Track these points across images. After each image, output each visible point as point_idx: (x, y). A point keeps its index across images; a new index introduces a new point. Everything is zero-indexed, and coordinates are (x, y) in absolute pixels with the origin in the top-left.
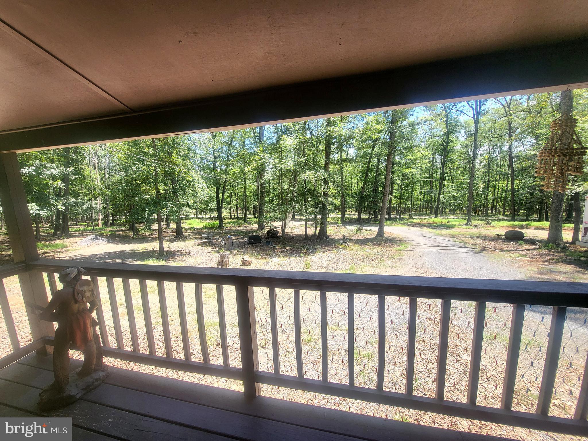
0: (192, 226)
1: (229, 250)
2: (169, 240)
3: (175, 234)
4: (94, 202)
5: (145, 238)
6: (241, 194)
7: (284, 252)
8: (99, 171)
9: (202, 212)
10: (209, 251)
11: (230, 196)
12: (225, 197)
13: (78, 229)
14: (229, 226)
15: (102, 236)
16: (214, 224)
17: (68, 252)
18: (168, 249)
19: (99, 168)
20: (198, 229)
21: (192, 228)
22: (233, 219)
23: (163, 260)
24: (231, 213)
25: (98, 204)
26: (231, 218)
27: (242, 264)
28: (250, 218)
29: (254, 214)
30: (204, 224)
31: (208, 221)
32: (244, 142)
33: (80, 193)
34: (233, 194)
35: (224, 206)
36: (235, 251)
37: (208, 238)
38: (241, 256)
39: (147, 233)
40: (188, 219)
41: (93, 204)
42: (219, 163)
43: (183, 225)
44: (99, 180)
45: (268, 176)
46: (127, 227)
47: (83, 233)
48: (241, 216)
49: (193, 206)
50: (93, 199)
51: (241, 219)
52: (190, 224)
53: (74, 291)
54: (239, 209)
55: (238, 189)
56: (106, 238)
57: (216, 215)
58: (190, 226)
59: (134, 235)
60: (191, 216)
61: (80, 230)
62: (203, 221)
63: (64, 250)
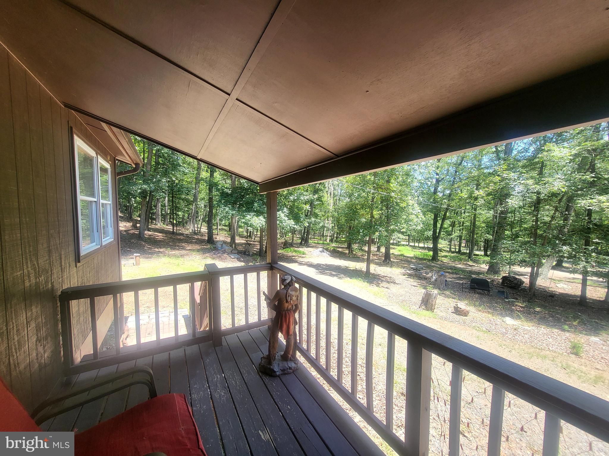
0: (402, 253)
1: (440, 289)
2: (377, 264)
3: (383, 258)
4: (327, 222)
5: (357, 257)
6: (468, 224)
7: (528, 314)
8: (333, 198)
9: (414, 240)
10: (415, 284)
11: (453, 225)
12: (445, 226)
13: (314, 241)
14: (445, 260)
15: (327, 249)
16: (427, 255)
17: (305, 258)
18: (374, 272)
19: (334, 195)
20: (408, 257)
21: (402, 255)
22: (453, 252)
23: (367, 282)
24: (450, 245)
25: (329, 224)
26: (450, 251)
27: (453, 311)
28: (478, 255)
29: (486, 251)
30: (415, 253)
31: (420, 250)
32: (480, 161)
33: (319, 214)
34: (456, 223)
35: (442, 236)
36: (448, 293)
37: (416, 270)
38: (456, 301)
39: (360, 253)
40: (399, 246)
41: (326, 223)
42: (442, 187)
43: (392, 251)
44: (332, 204)
45: (513, 202)
46: (346, 245)
47: (316, 245)
48: (465, 251)
49: (406, 232)
50: (326, 219)
51: (464, 254)
52: (400, 251)
53: (287, 292)
54: (464, 241)
55: (465, 218)
56: (329, 252)
57: (431, 246)
58: (399, 253)
59: (349, 253)
60: (403, 243)
61: (315, 243)
62: (415, 250)
63: (303, 256)
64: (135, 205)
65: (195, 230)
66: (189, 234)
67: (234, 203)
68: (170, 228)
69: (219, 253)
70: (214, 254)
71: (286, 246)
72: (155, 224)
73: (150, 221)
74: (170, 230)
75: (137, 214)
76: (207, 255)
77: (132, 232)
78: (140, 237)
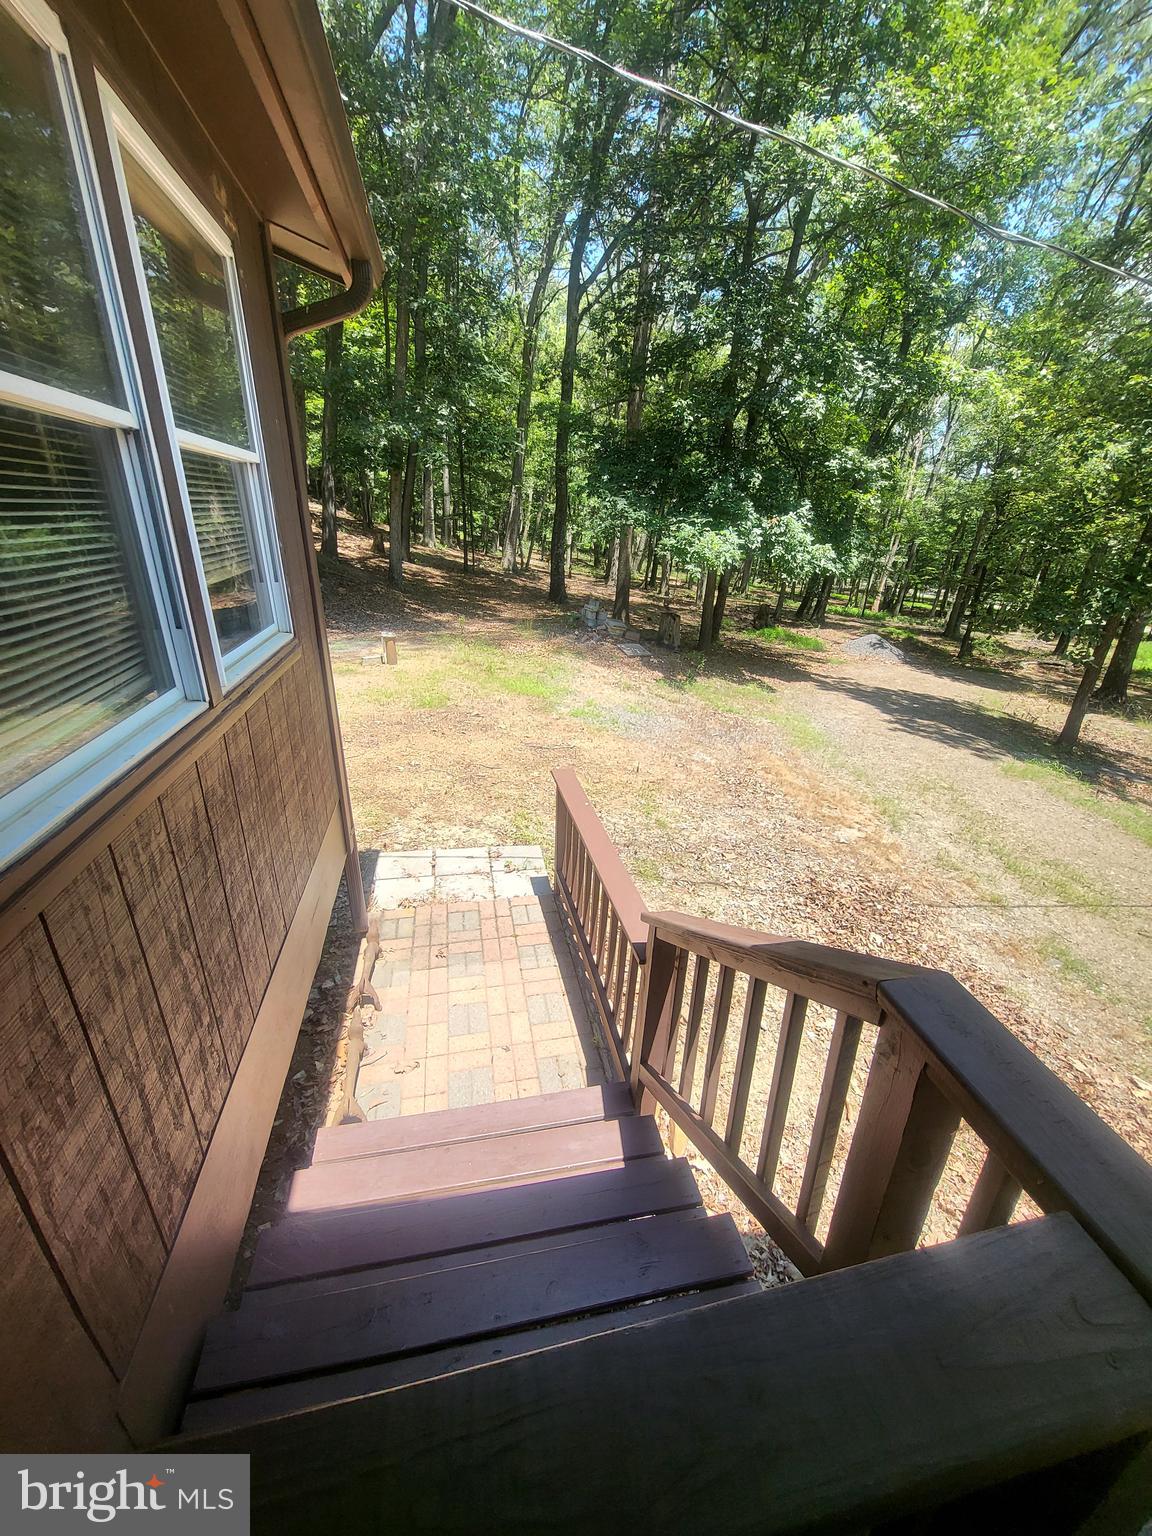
5: (992, 671)
13: (834, 608)
15: (887, 638)
17: (831, 666)
47: (847, 621)
56: (899, 648)
59: (961, 653)
61: (837, 613)
63: (818, 655)
64: (377, 491)
65: (515, 563)
66: (502, 572)
67: (643, 484)
68: (456, 554)
69: (592, 638)
70: (578, 639)
71: (763, 622)
72: (425, 544)
73: (412, 533)
74: (458, 560)
75: (383, 515)
76: (560, 639)
77: (374, 562)
78: (391, 577)
